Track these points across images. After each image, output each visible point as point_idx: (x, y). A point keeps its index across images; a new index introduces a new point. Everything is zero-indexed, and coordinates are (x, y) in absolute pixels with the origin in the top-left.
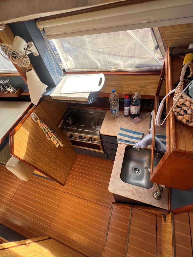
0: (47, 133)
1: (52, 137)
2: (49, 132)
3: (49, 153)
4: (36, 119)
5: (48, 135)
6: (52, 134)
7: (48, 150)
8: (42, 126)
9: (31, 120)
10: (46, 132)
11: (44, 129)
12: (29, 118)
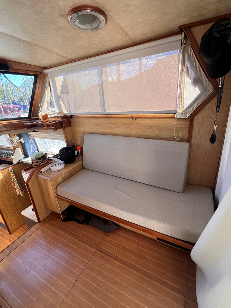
0: (14, 182)
1: (16, 186)
2: (15, 181)
3: (10, 197)
4: (11, 171)
5: (14, 183)
6: (17, 183)
7: (10, 194)
8: (13, 176)
9: (7, 171)
10: (13, 180)
11: (13, 178)
12: (7, 169)
